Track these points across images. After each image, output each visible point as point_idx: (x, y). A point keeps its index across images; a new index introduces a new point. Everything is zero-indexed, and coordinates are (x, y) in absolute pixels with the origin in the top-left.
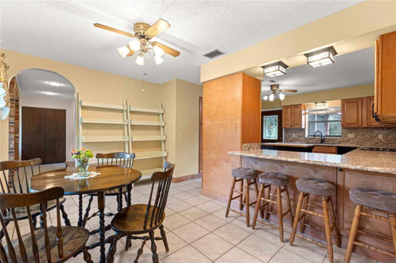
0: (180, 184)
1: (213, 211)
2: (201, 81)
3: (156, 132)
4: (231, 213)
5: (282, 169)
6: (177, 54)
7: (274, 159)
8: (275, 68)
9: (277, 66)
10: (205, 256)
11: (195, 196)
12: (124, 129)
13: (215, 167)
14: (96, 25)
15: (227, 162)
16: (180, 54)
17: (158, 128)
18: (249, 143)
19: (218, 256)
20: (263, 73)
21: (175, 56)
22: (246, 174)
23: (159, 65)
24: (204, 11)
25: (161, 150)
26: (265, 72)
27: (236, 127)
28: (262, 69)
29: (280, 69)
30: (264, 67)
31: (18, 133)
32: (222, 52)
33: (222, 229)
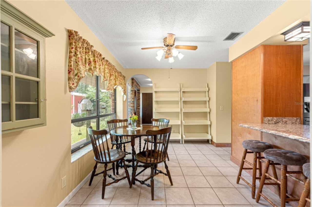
0: (220, 148)
1: (228, 175)
2: (230, 61)
3: (203, 105)
4: (241, 181)
5: (304, 149)
6: (196, 48)
7: (275, 134)
8: (297, 31)
9: (300, 28)
10: (192, 199)
11: (224, 160)
12: (178, 104)
13: (240, 137)
14: (142, 49)
15: (250, 134)
16: (198, 47)
17: (205, 102)
18: (276, 116)
19: (202, 204)
20: (284, 40)
21: (195, 49)
22: (253, 146)
23: (181, 59)
24: (197, 15)
25: (207, 120)
26: (286, 39)
27: (257, 100)
28: (283, 36)
29: (304, 30)
30: (284, 34)
31: (140, 107)
32: (240, 32)
33: (224, 190)
